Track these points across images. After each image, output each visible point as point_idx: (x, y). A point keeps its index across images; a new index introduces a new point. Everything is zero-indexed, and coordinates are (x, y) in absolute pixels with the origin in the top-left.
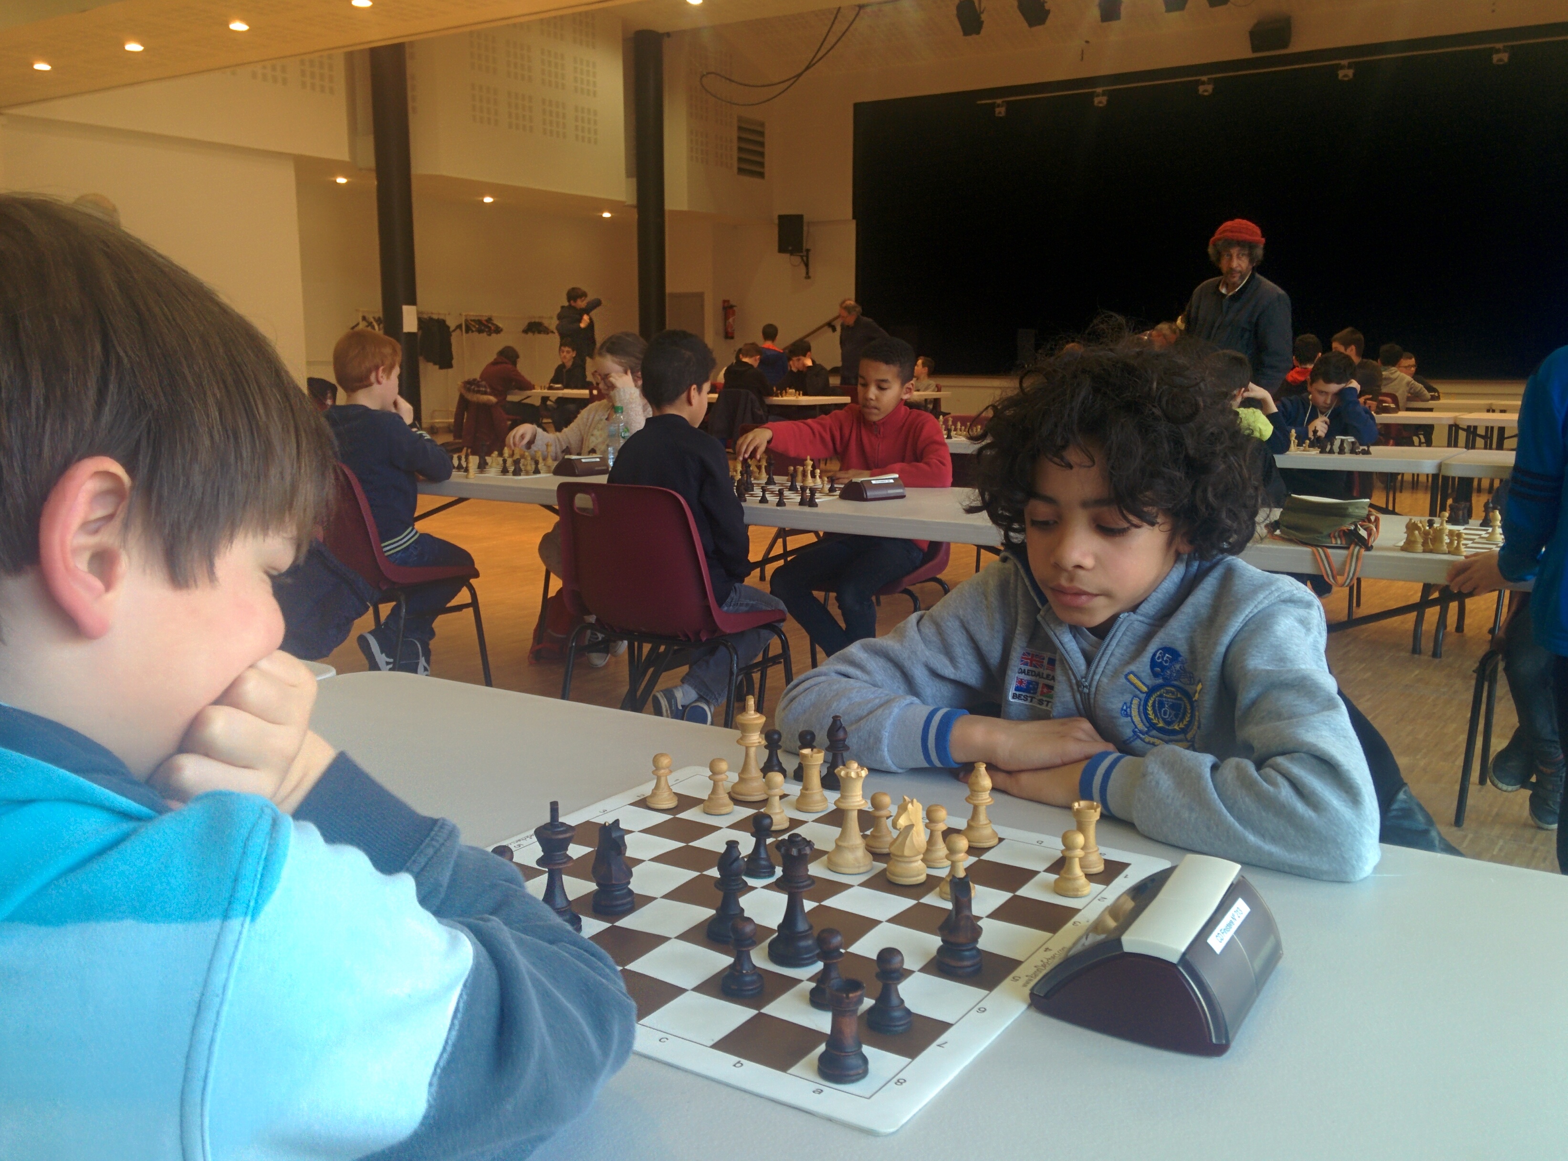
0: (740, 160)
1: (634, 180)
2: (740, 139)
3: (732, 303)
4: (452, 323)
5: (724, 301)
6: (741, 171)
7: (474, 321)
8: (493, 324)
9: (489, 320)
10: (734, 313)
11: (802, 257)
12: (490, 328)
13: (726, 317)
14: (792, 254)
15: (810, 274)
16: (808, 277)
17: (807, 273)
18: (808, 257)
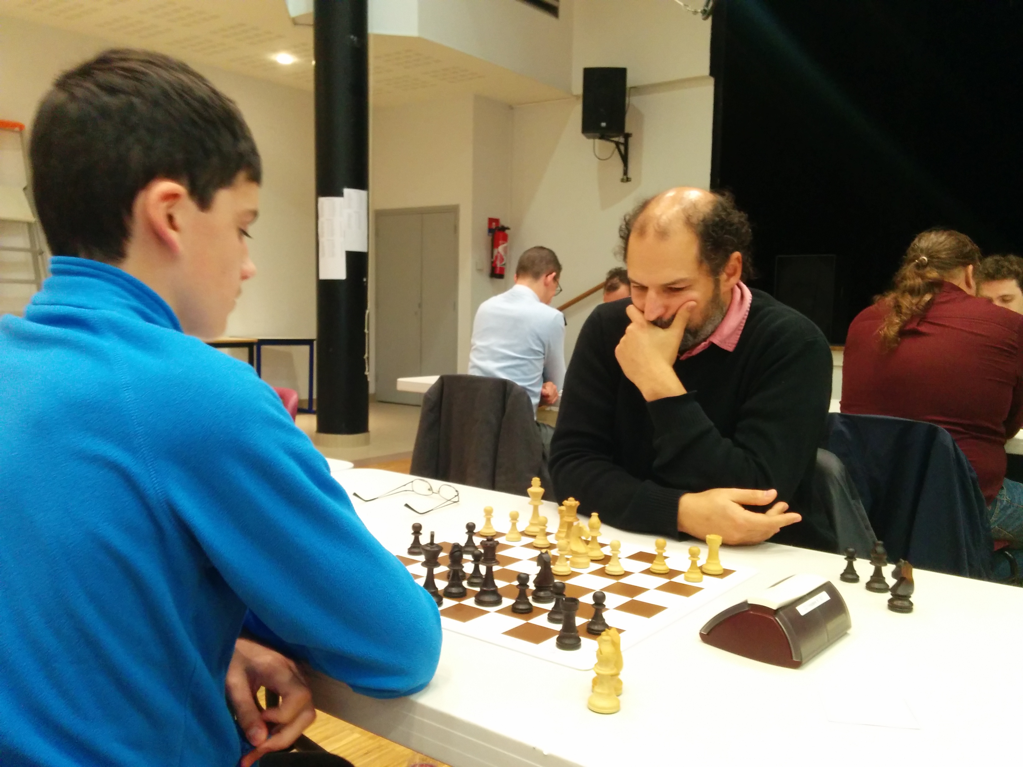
3: (503, 223)
5: (491, 220)
10: (505, 238)
11: (617, 144)
13: (494, 244)
14: (602, 137)
15: (630, 175)
16: (626, 179)
17: (625, 173)
18: (626, 144)
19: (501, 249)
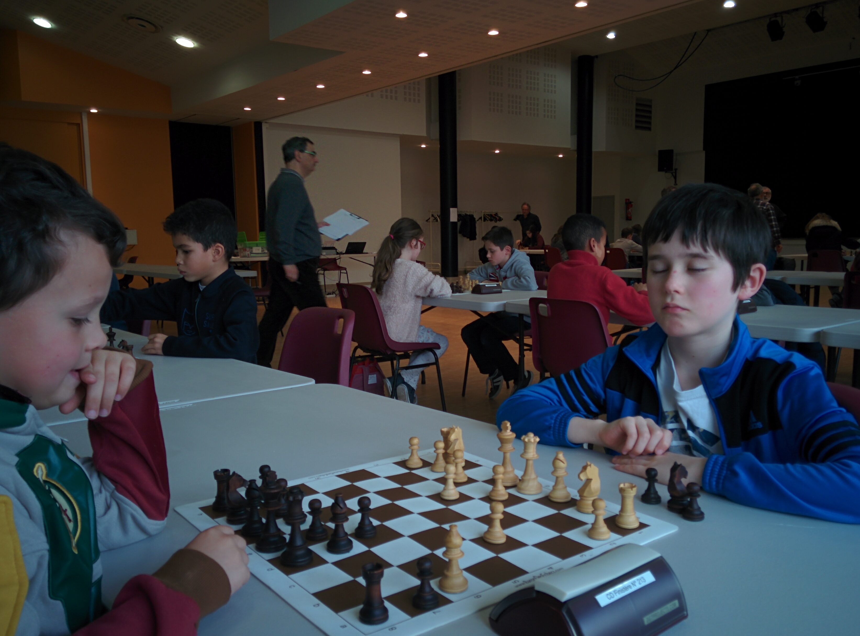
0: (637, 121)
1: (575, 137)
2: (637, 110)
3: (631, 200)
4: (476, 217)
5: (626, 200)
6: (637, 127)
7: (488, 215)
8: (498, 216)
9: (496, 214)
10: (632, 206)
11: (672, 173)
12: (496, 218)
13: (627, 209)
14: (666, 172)
17: (675, 182)
18: (676, 173)
19: (630, 210)
